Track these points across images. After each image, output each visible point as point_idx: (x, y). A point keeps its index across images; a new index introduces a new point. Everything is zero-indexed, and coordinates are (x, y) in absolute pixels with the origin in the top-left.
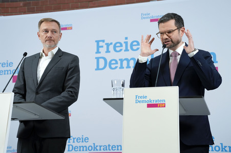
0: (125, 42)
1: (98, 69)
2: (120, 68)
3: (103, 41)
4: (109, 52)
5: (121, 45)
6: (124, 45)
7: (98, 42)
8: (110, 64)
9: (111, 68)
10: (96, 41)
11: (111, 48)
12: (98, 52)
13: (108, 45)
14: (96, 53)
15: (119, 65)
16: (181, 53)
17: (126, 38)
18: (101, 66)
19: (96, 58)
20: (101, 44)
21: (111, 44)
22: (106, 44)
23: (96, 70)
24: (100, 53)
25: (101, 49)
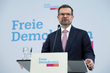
0: (33, 23)
1: (13, 40)
2: (29, 40)
3: (18, 21)
4: (22, 29)
5: (30, 25)
6: (32, 24)
7: (14, 22)
8: (22, 37)
9: (22, 39)
10: (13, 21)
11: (23, 26)
12: (14, 28)
13: (21, 24)
14: (13, 29)
15: (28, 38)
16: (69, 31)
17: (34, 20)
18: (16, 38)
19: (12, 33)
20: (16, 23)
21: (23, 23)
22: (20, 23)
23: (12, 41)
24: (15, 29)
25: (16, 27)
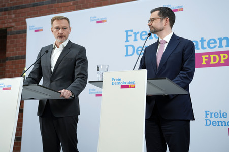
3: (132, 31)
7: (127, 32)
8: (137, 50)
9: (138, 53)
10: (126, 31)
12: (127, 41)
13: (135, 34)
14: (126, 41)
18: (130, 52)
19: (126, 46)
20: (130, 33)
21: (138, 33)
22: (134, 33)
23: (126, 56)
24: (129, 41)
25: (129, 38)
